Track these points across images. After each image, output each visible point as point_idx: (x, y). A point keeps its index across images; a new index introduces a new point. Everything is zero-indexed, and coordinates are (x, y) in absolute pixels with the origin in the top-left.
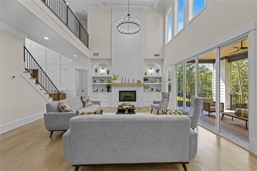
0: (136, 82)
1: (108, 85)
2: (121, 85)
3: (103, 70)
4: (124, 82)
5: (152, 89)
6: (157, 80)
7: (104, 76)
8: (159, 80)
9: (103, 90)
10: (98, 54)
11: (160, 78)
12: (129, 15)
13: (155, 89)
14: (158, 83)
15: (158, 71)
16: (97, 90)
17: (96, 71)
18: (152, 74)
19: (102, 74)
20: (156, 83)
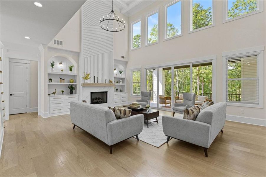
0: (107, 82)
1: (70, 85)
2: (94, 85)
3: (61, 65)
4: (96, 82)
5: (117, 90)
6: (121, 80)
7: (64, 73)
8: (122, 81)
9: (63, 92)
10: (61, 42)
11: (123, 79)
12: (112, 11)
13: (119, 90)
14: (121, 84)
15: (121, 72)
16: (54, 93)
17: (52, 65)
18: (116, 75)
19: (62, 71)
20: (120, 83)
